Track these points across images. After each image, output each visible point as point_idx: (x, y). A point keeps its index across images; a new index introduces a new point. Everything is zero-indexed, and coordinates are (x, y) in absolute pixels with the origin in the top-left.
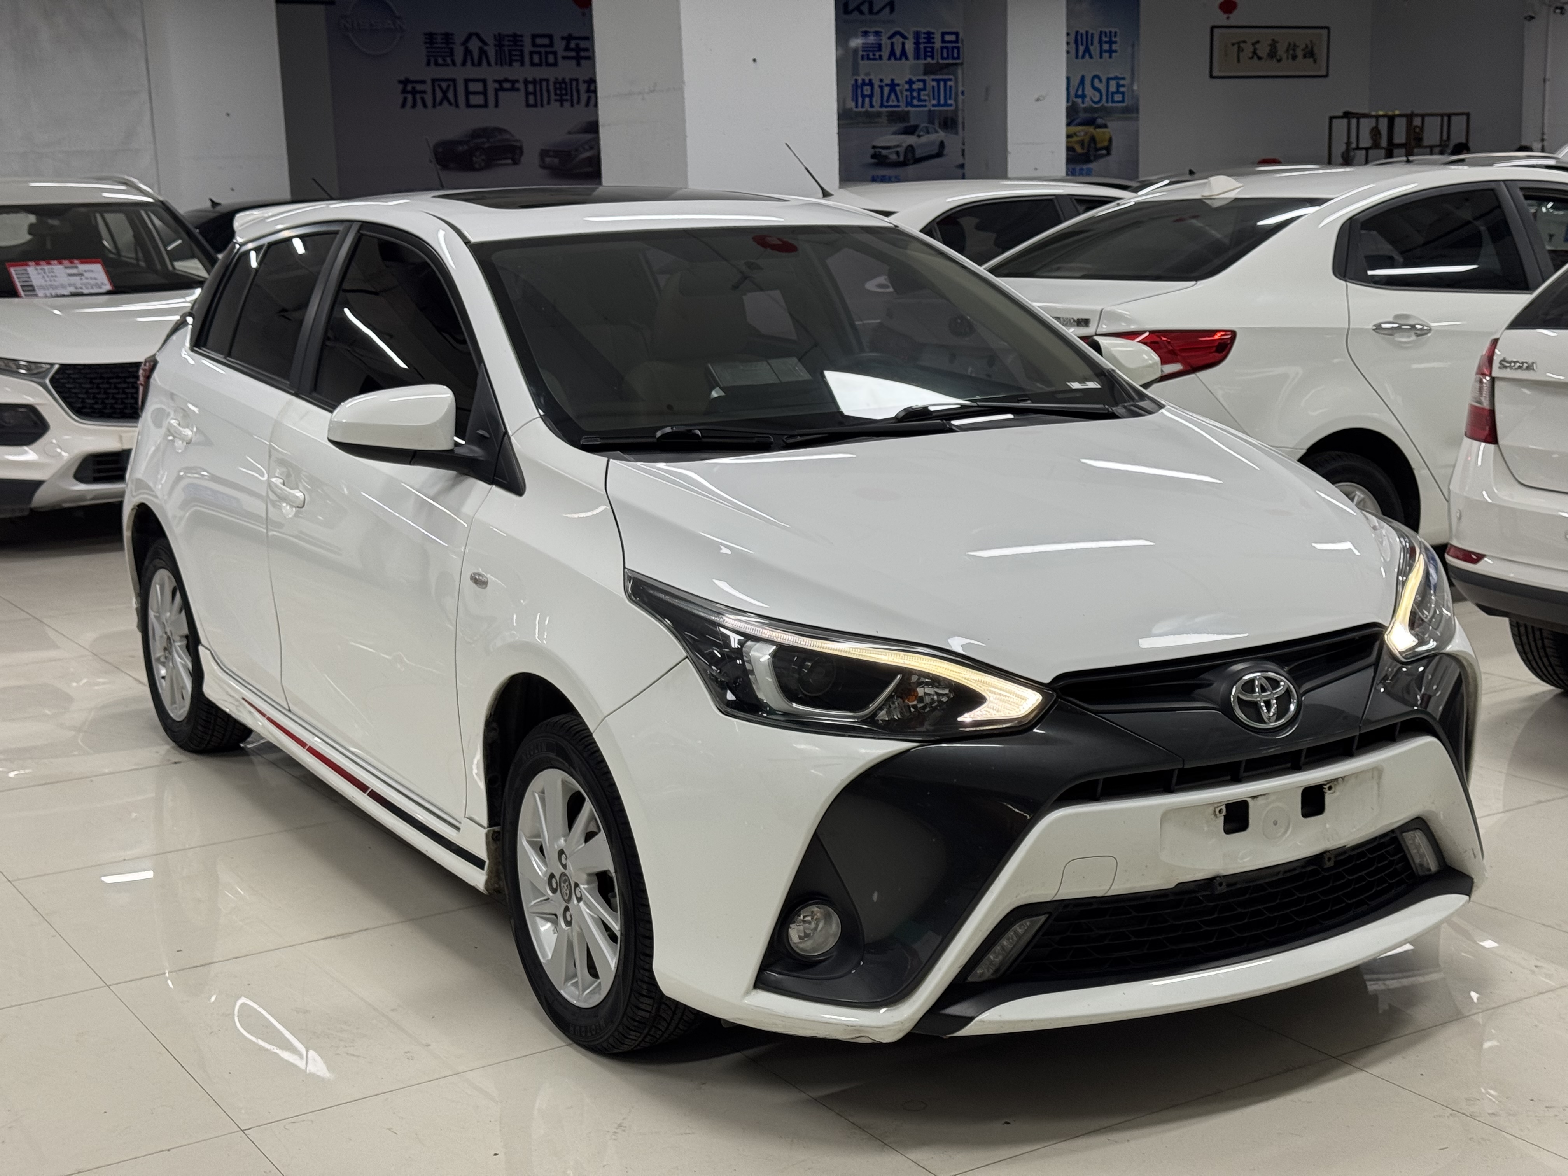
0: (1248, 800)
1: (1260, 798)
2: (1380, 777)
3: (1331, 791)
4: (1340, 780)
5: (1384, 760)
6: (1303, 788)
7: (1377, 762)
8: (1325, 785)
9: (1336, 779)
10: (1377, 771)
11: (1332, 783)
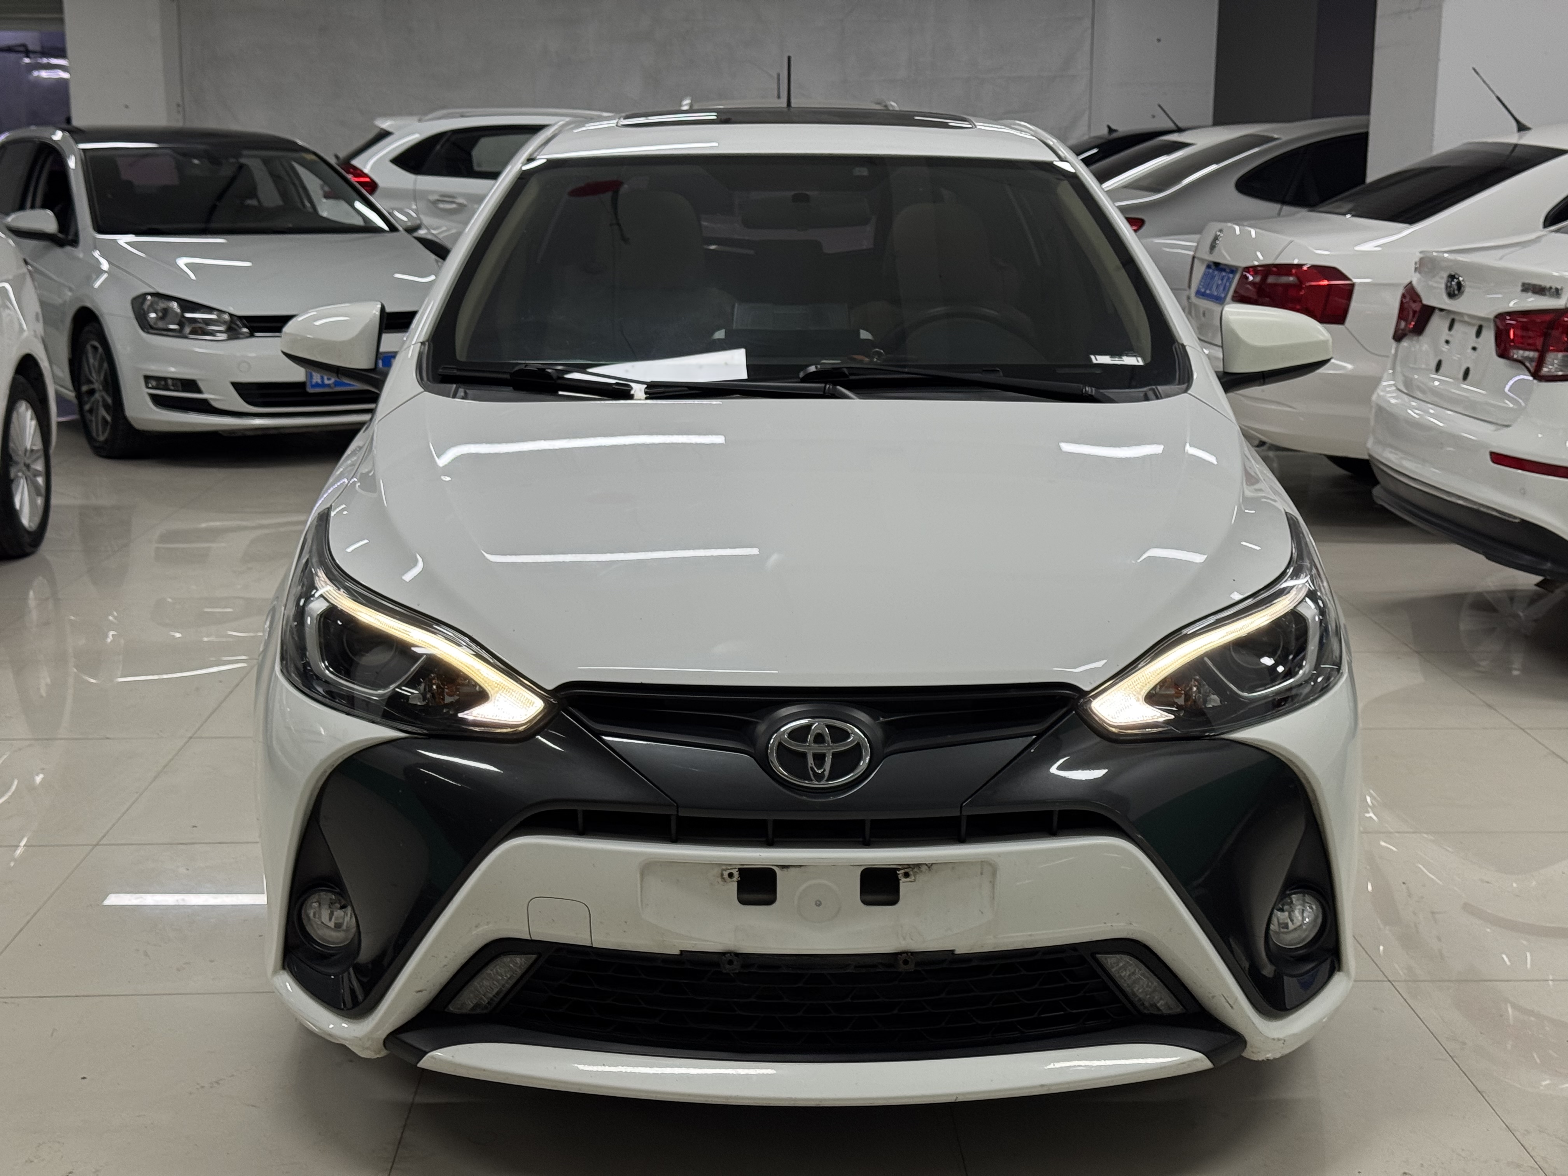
0: (777, 869)
1: (792, 870)
2: (994, 874)
3: (908, 879)
4: (924, 868)
5: (999, 855)
6: (863, 868)
7: (990, 854)
8: (899, 869)
9: (918, 866)
10: (988, 867)
11: (911, 869)
